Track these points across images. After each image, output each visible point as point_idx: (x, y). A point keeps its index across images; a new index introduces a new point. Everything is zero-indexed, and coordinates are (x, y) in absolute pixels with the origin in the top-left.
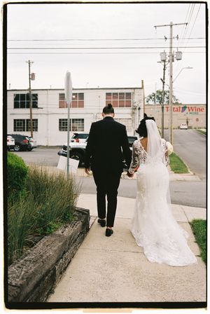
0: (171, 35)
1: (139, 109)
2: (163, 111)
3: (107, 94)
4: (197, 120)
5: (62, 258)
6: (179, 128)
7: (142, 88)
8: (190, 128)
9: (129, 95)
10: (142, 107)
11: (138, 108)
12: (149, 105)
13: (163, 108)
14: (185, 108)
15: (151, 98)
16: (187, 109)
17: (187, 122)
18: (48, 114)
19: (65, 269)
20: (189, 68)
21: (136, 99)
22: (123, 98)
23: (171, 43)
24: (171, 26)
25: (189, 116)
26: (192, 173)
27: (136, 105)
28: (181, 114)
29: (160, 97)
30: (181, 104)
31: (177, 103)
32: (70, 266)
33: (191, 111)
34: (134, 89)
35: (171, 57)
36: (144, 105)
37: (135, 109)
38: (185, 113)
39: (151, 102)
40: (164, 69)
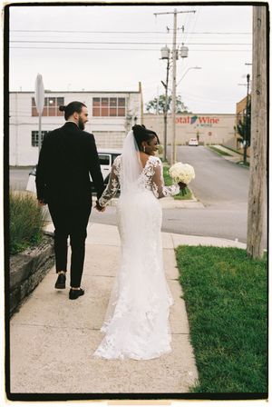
0: (175, 25)
1: (136, 119)
2: (166, 122)
3: (94, 99)
4: (210, 134)
5: (28, 279)
6: (187, 144)
7: (140, 92)
8: (201, 144)
9: (122, 101)
10: (139, 117)
11: (133, 118)
12: (150, 114)
13: (165, 118)
14: (195, 118)
15: (152, 105)
16: (198, 120)
17: (198, 137)
18: (17, 125)
19: (32, 291)
20: (196, 68)
21: (132, 106)
22: (115, 104)
23: (175, 38)
24: (175, 14)
25: (200, 129)
26: (195, 199)
27: (131, 113)
28: (189, 127)
29: (163, 103)
30: (191, 113)
31: (186, 112)
32: (37, 289)
33: (203, 123)
34: (129, 93)
35: (175, 54)
36: (143, 114)
37: (131, 119)
38: (195, 124)
39: (152, 110)
40: (168, 69)
